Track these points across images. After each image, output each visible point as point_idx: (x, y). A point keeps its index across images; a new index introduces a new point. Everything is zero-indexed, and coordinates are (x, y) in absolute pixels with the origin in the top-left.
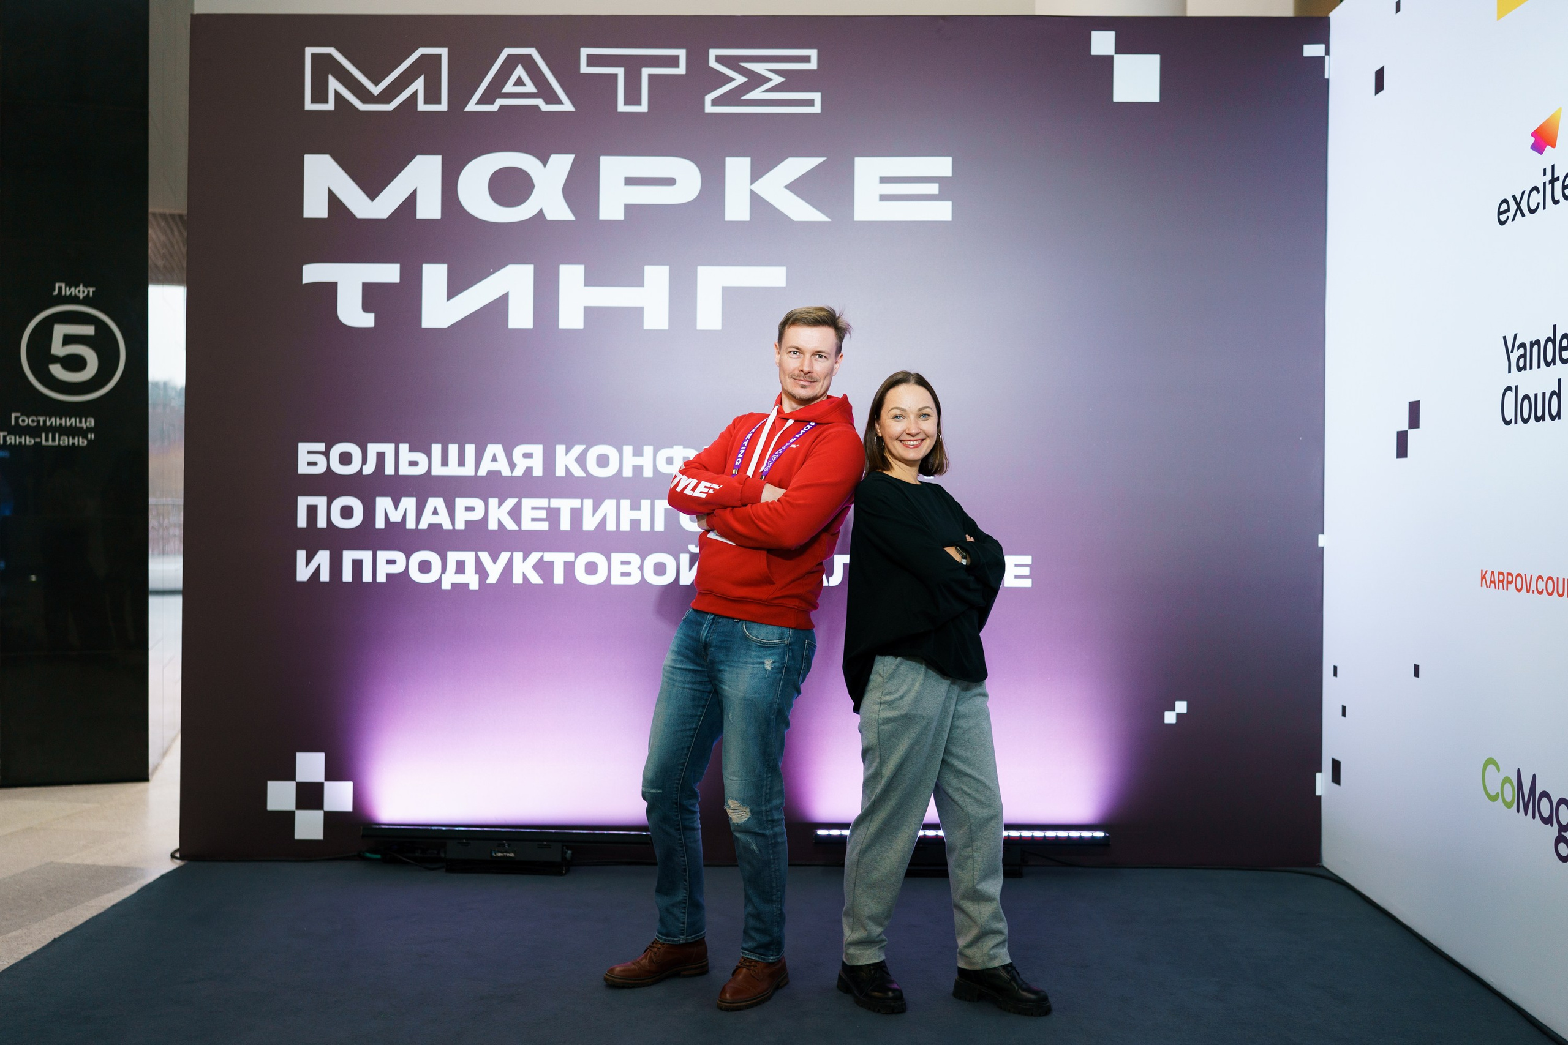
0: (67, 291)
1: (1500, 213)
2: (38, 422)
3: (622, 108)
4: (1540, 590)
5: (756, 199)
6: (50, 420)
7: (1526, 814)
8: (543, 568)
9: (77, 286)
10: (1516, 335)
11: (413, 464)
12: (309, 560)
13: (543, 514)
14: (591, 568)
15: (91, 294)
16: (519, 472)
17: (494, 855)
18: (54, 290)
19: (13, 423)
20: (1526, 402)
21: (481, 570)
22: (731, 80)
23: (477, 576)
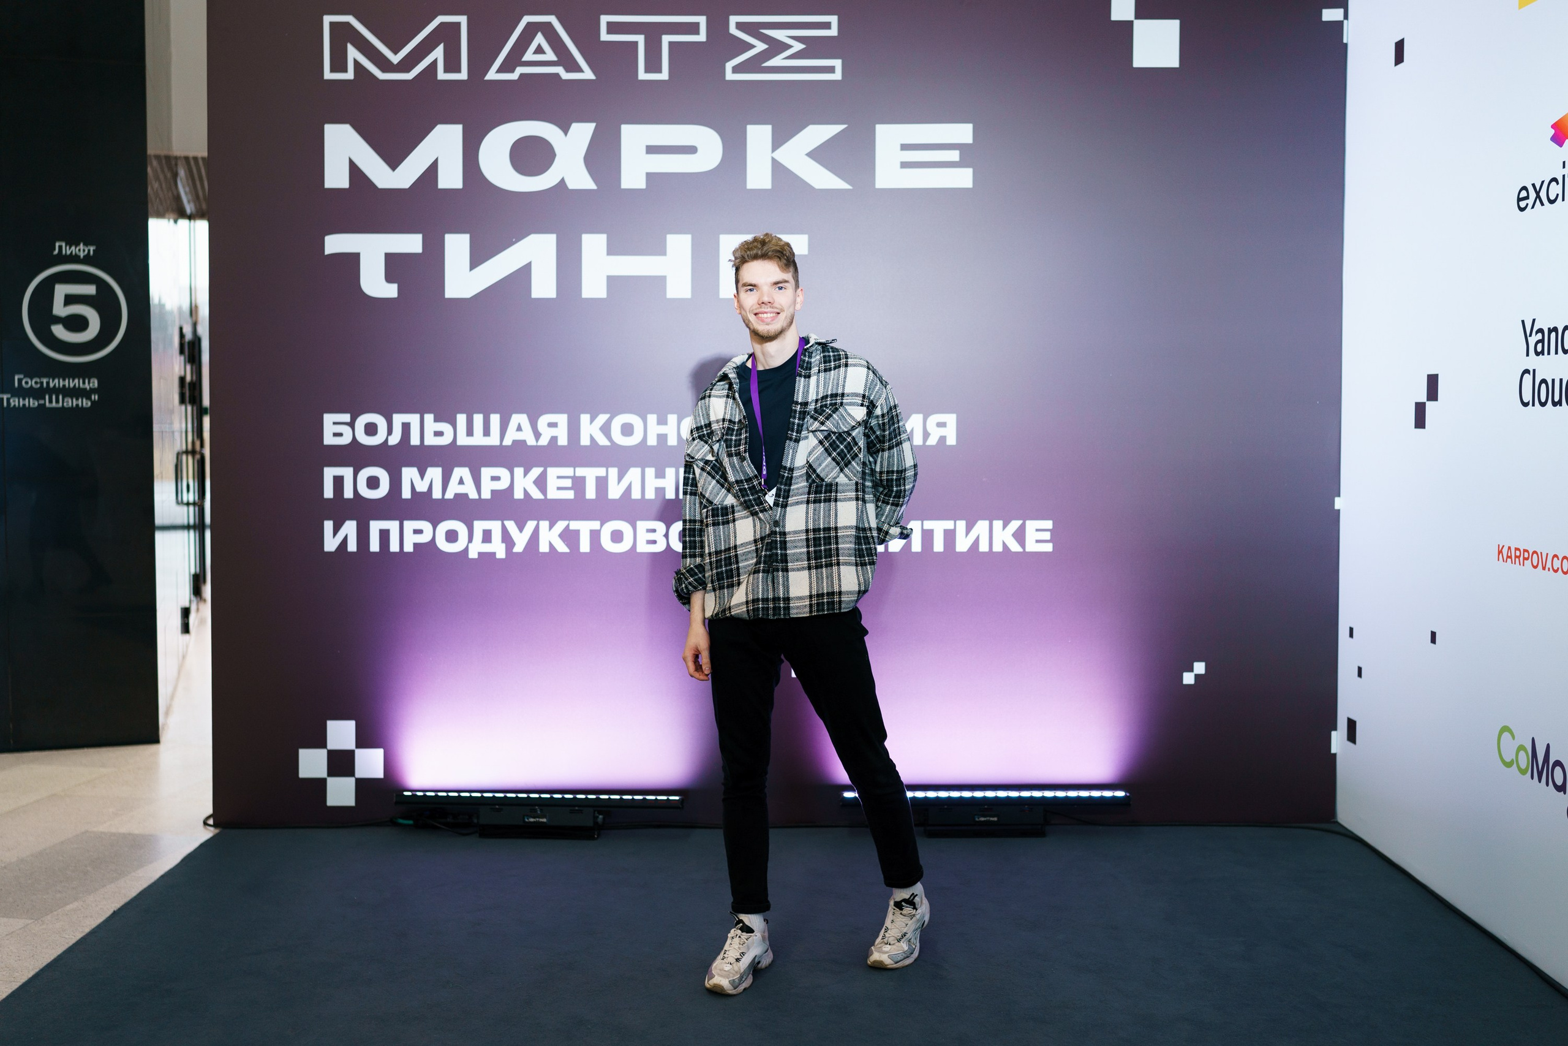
0: (67, 250)
1: (1519, 200)
2: (42, 383)
3: (642, 75)
4: (1556, 569)
5: (777, 168)
6: (53, 381)
7: (1540, 781)
8: (570, 537)
9: (77, 245)
10: (1534, 320)
11: (438, 434)
12: (336, 531)
13: (568, 483)
14: (617, 537)
15: (92, 253)
16: (544, 441)
17: (527, 820)
18: (55, 249)
19: (16, 384)
20: (1543, 386)
21: (507, 538)
22: (751, 47)
23: (504, 545)
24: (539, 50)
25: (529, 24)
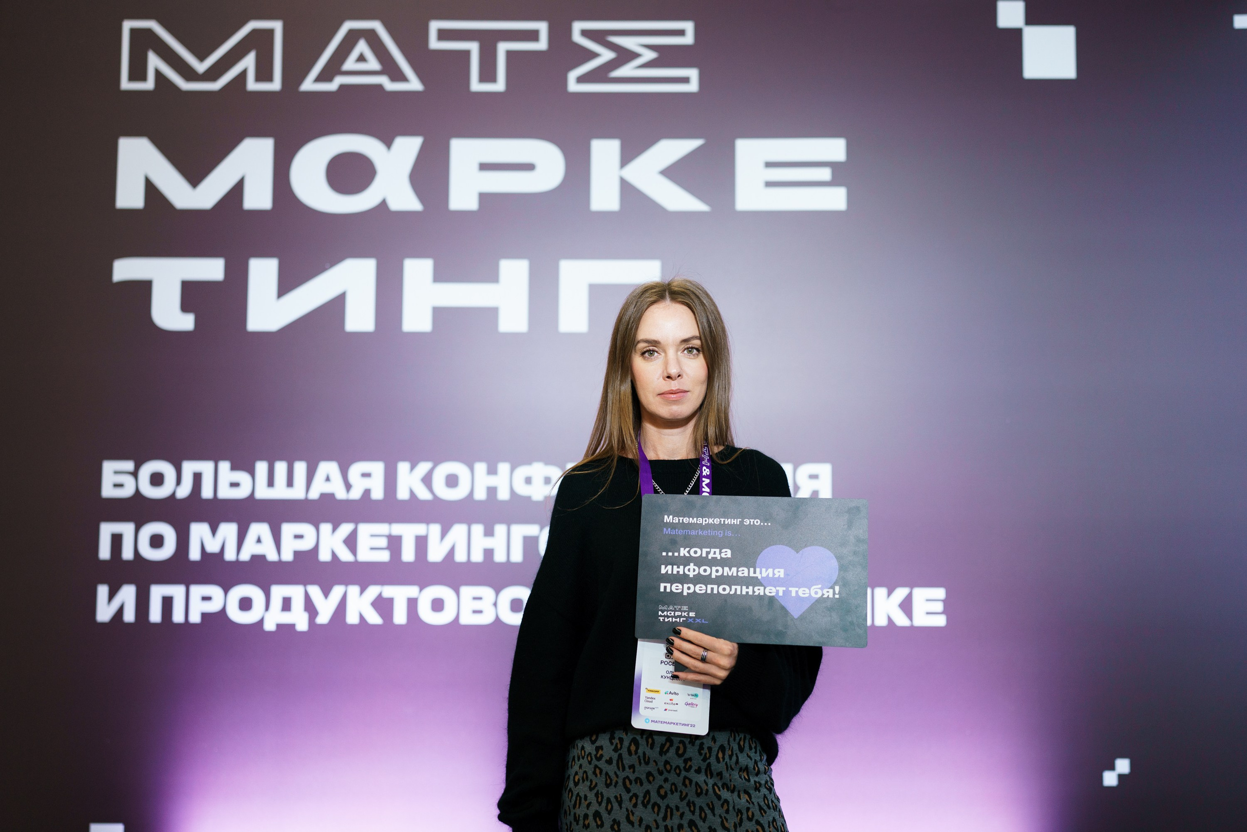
3: (476, 86)
5: (626, 188)
8: (383, 605)
11: (235, 485)
12: (111, 597)
13: (384, 542)
16: (356, 494)
21: (310, 608)
22: (595, 55)
23: (306, 615)
24: (361, 58)
25: (350, 30)
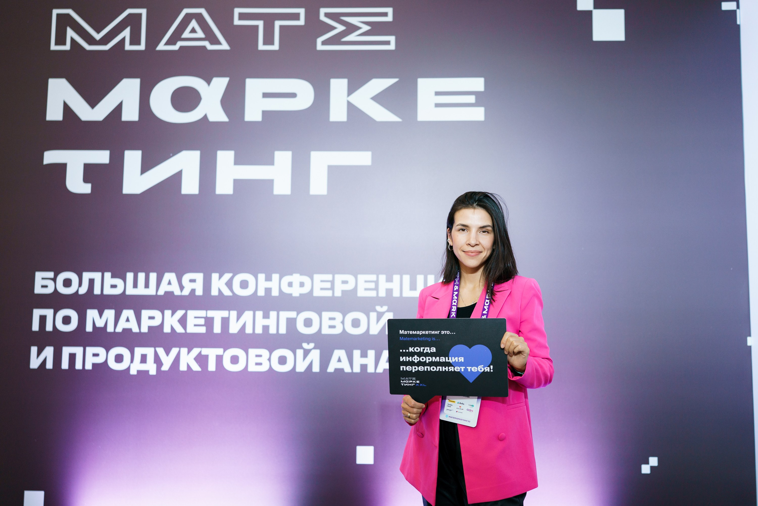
3: (261, 47)
5: (351, 107)
8: (202, 360)
11: (114, 286)
12: (39, 354)
13: (202, 321)
16: (186, 292)
21: (158, 361)
22: (333, 28)
23: (155, 365)
24: (193, 31)
25: (187, 15)
